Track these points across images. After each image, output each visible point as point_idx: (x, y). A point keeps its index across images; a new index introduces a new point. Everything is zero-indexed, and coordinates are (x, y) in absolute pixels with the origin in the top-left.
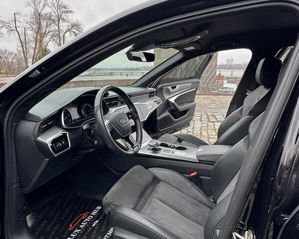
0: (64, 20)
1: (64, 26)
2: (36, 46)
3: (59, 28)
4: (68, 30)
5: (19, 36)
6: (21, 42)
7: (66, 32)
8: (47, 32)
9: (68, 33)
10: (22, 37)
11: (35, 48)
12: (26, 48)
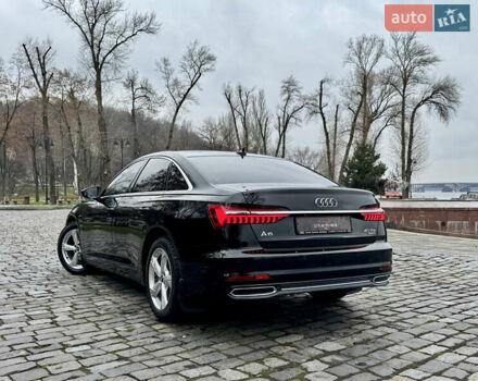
0: (417, 80)
1: (416, 92)
2: (351, 139)
3: (404, 98)
4: (423, 102)
5: (325, 123)
6: (327, 134)
7: (419, 105)
8: (381, 109)
9: (424, 108)
10: (330, 125)
11: (349, 145)
12: (335, 145)
